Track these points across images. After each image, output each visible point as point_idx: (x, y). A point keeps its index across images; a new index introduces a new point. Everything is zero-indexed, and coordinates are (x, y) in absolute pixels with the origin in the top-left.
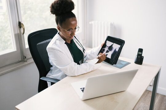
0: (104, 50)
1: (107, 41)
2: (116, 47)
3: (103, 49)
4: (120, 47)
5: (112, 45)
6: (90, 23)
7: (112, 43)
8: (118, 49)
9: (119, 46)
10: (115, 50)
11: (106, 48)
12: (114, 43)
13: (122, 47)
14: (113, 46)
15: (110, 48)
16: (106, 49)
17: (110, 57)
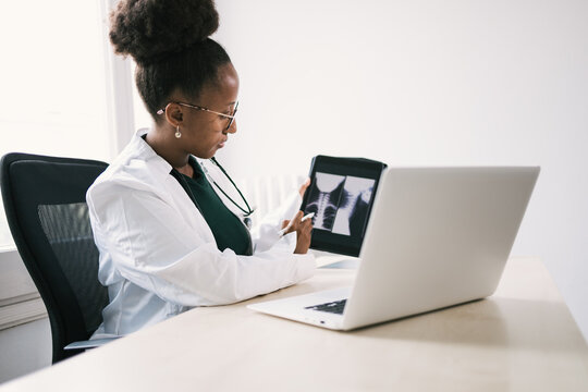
1: (318, 175)
2: (357, 187)
3: (309, 205)
5: (342, 185)
7: (341, 178)
8: (370, 193)
10: (359, 198)
11: (320, 201)
12: (345, 175)
14: (346, 187)
15: (339, 197)
16: (323, 204)
17: (347, 232)
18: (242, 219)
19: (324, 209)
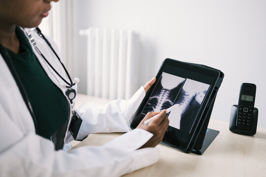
0: (155, 102)
1: (164, 74)
2: (196, 89)
3: (151, 98)
4: (210, 89)
5: (181, 85)
6: (82, 32)
7: (181, 80)
8: (204, 95)
9: (206, 87)
10: (194, 98)
11: (161, 95)
13: (217, 89)
14: (184, 88)
15: (176, 95)
16: (162, 98)
17: (178, 126)
18: (64, 90)
19: (162, 103)
